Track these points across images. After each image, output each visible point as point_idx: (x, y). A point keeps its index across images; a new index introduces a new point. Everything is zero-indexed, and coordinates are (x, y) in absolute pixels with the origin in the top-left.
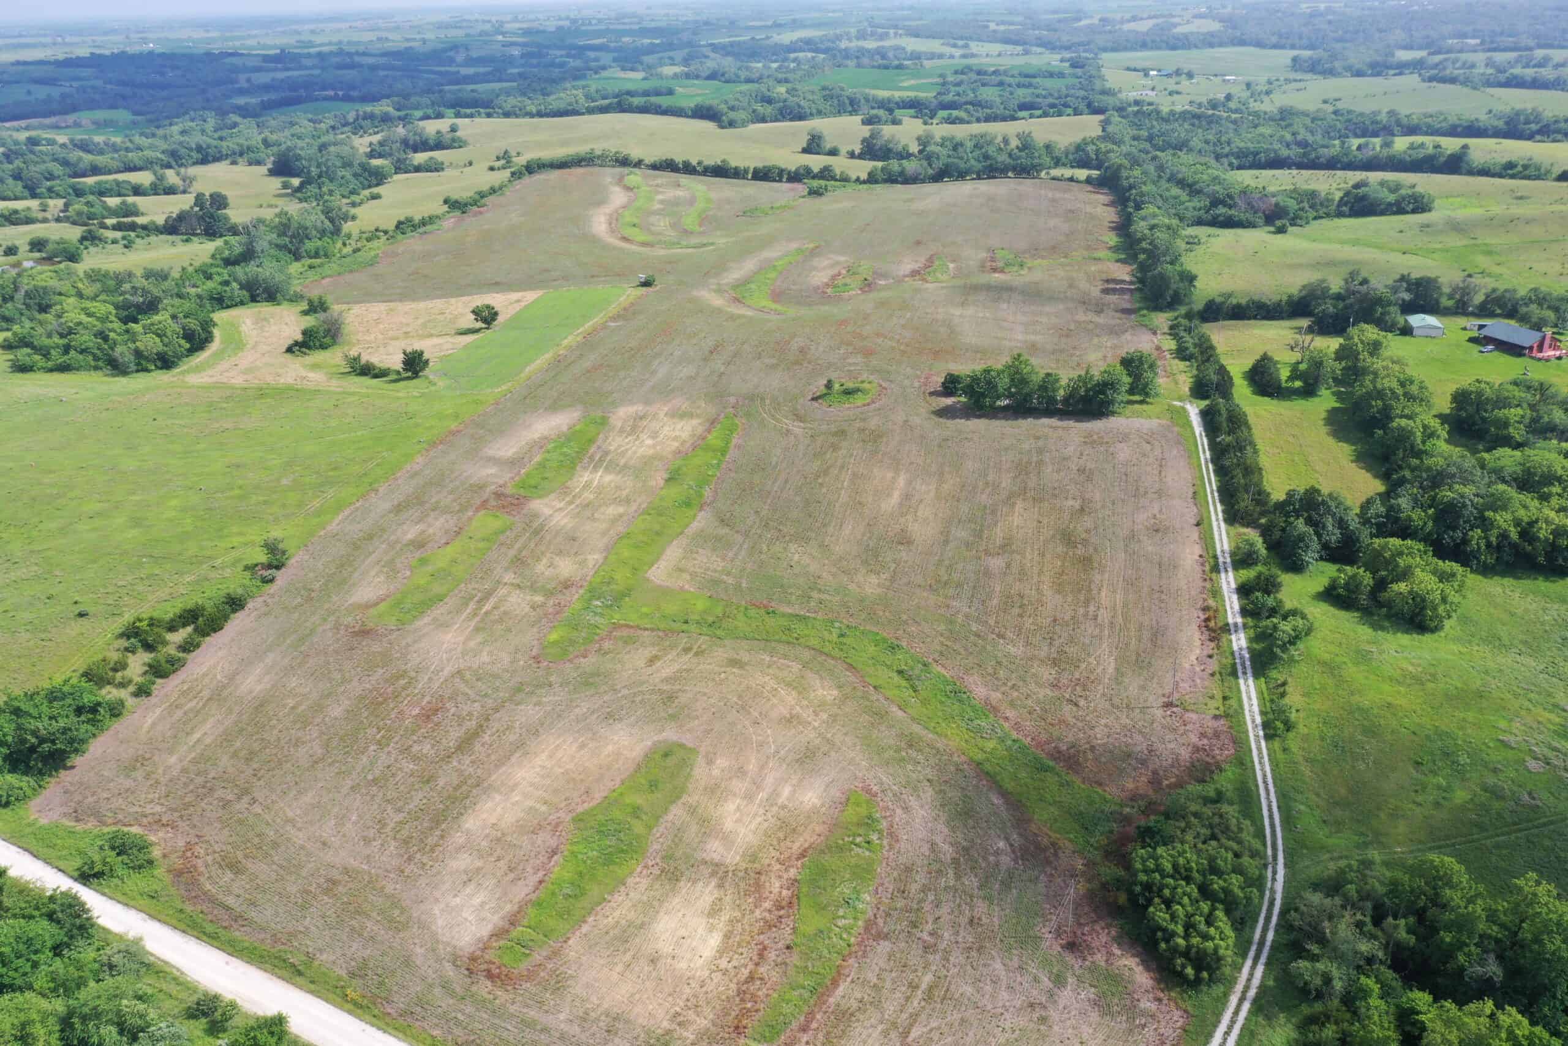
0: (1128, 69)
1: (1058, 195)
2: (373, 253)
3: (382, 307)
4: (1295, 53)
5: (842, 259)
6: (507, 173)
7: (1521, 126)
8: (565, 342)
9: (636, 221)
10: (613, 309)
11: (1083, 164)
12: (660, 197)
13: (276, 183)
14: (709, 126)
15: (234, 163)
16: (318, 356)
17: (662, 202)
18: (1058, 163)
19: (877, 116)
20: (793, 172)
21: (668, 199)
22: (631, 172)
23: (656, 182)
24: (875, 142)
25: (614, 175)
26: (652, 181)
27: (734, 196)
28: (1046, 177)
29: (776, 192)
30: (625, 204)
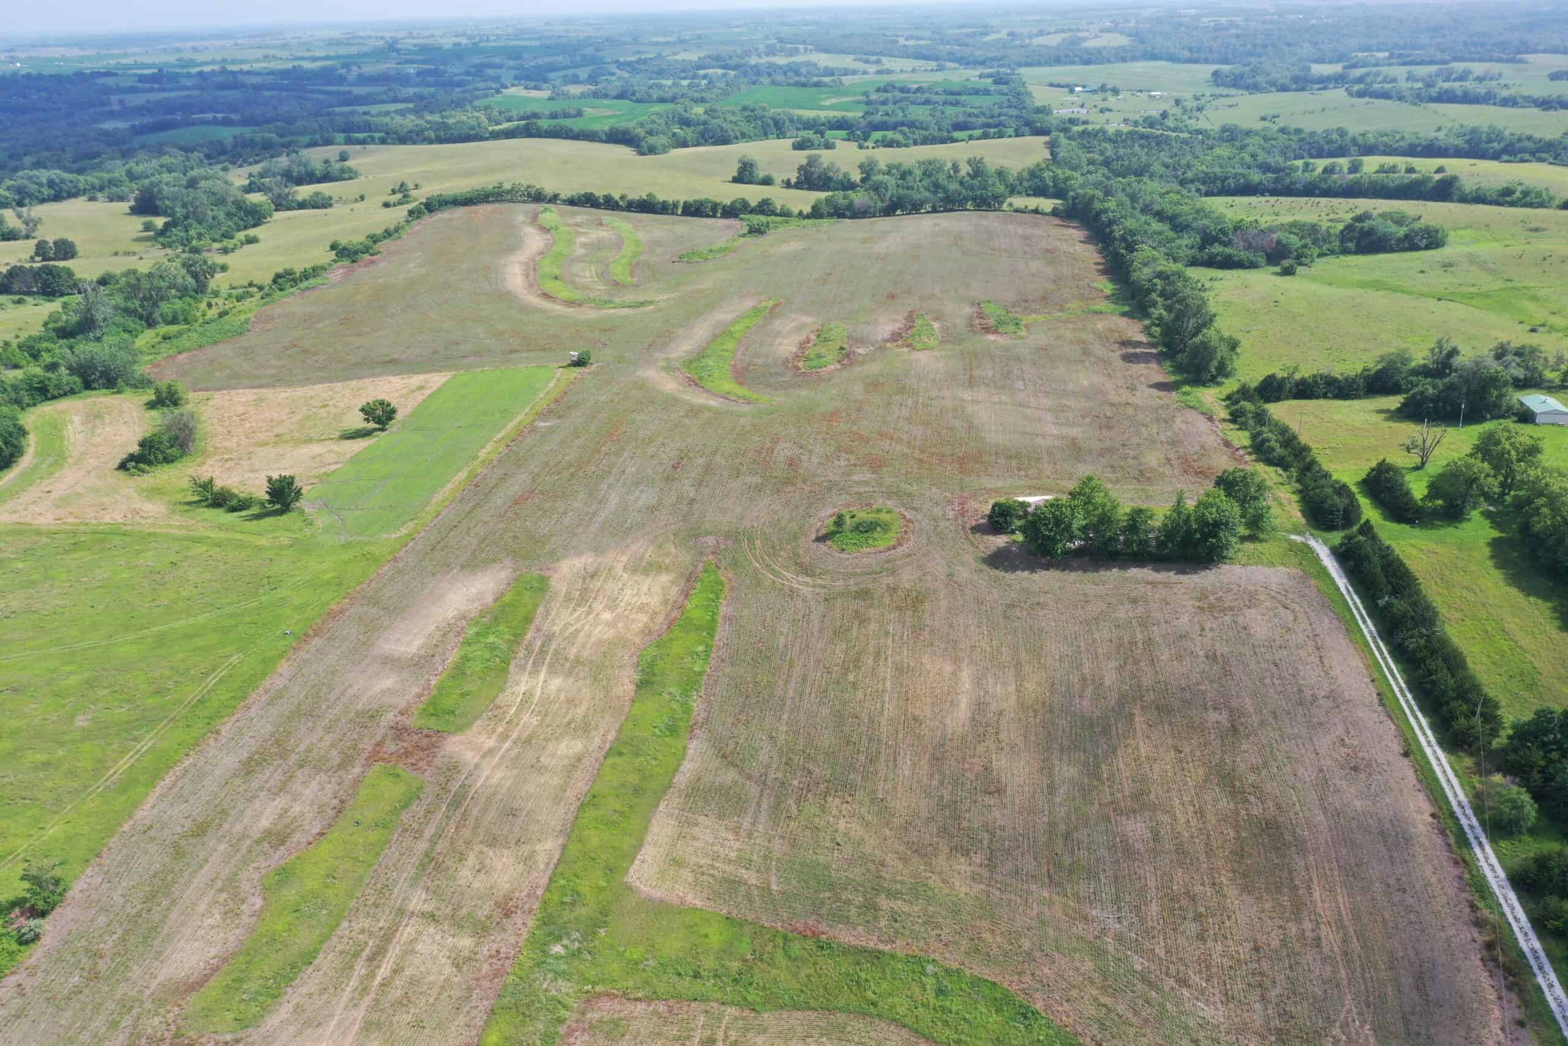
0: (1052, 85)
1: (1029, 231)
2: (243, 317)
3: (246, 396)
4: (1216, 67)
5: (808, 320)
6: (402, 212)
7: (1484, 146)
8: (482, 454)
9: (557, 271)
10: (542, 401)
11: (1040, 191)
12: (583, 239)
13: (137, 223)
14: (625, 152)
15: (92, 199)
16: (161, 475)
17: (584, 245)
18: (1013, 191)
19: (809, 140)
20: (728, 206)
21: (591, 242)
22: (545, 209)
23: (576, 220)
24: (814, 169)
25: (527, 212)
26: (570, 219)
27: (665, 237)
28: (1008, 209)
29: (711, 229)
30: (542, 250)
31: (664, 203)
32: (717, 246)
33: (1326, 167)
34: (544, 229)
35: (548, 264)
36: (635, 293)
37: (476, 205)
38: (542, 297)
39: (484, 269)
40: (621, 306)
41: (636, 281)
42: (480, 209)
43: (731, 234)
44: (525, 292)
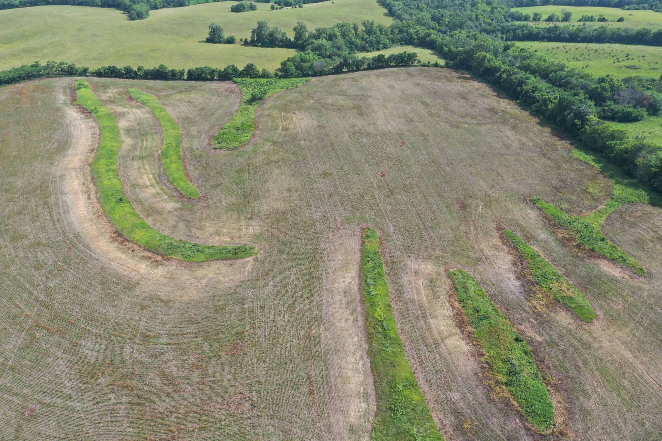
11: (409, 41)
14: (119, 15)
19: (242, 5)
20: (223, 72)
21: (132, 126)
22: (80, 84)
23: (108, 95)
24: (263, 32)
25: (64, 88)
26: (103, 94)
27: (190, 111)
28: (418, 65)
29: (219, 96)
30: (92, 145)
31: (173, 71)
32: (238, 120)
33: (549, 17)
34: (86, 112)
35: (104, 170)
36: (209, 215)
37: (19, 83)
38: (117, 241)
39: (41, 187)
40: (214, 258)
41: (198, 187)
42: (23, 88)
43: (238, 100)
44: (95, 232)
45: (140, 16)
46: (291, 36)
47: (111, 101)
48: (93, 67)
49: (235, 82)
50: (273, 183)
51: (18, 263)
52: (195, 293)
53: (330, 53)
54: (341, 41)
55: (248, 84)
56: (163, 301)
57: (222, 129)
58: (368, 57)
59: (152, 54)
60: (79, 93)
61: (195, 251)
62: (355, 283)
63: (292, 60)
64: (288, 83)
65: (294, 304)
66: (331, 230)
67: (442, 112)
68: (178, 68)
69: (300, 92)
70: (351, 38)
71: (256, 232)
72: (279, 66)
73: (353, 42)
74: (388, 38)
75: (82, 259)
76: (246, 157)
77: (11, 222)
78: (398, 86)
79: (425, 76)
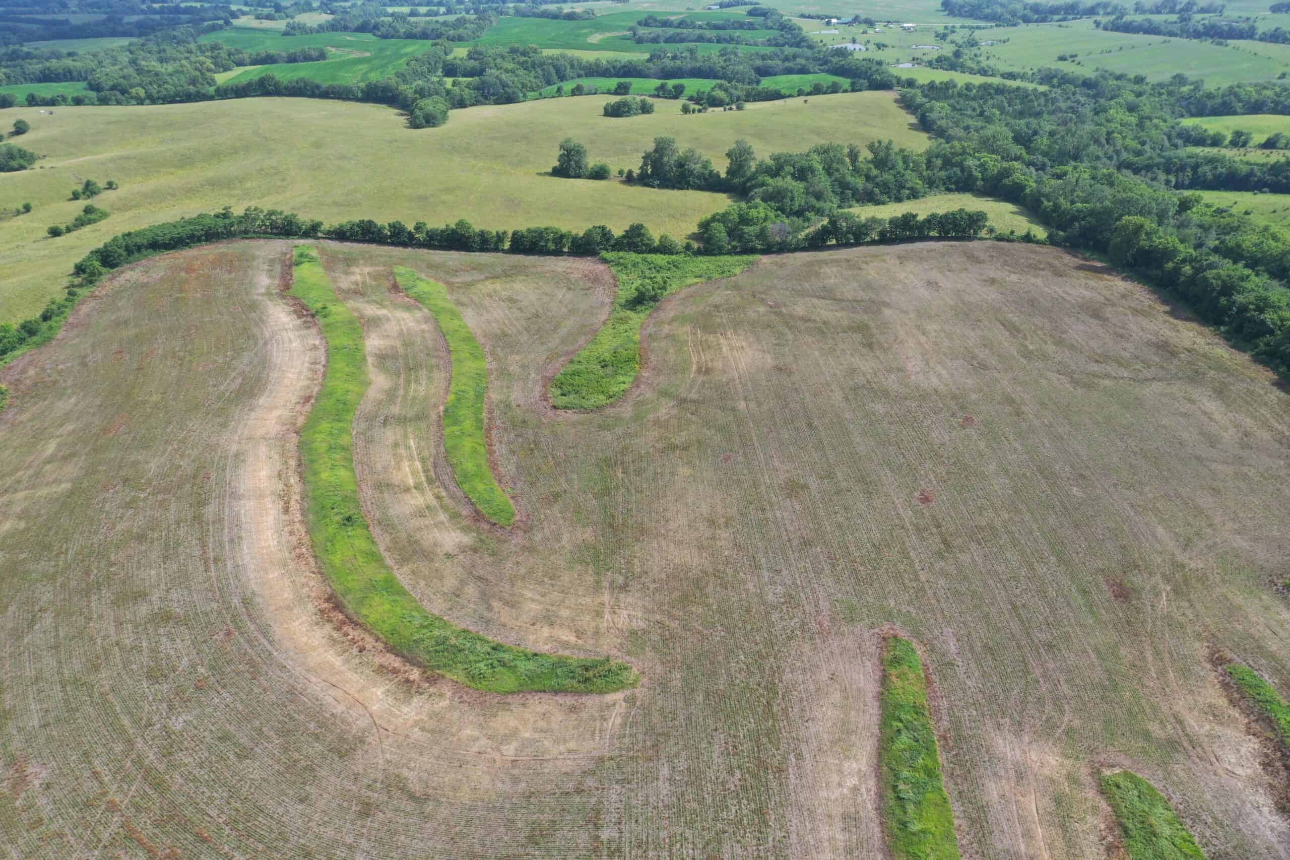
19: (626, 104)
20: (581, 238)
21: (392, 347)
22: (301, 255)
23: (353, 278)
24: (665, 159)
25: (272, 262)
26: (343, 277)
27: (509, 319)
28: (987, 236)
29: (570, 289)
30: (308, 387)
31: (482, 234)
32: (607, 344)
33: (1269, 140)
34: (305, 313)
35: (323, 447)
36: (531, 572)
37: (190, 247)
38: (329, 621)
39: (195, 477)
40: (536, 687)
41: (513, 498)
42: (196, 258)
43: (607, 300)
44: (288, 595)
45: (430, 121)
46: (721, 167)
47: (357, 292)
48: (332, 220)
49: (605, 261)
50: (676, 501)
51: (118, 660)
52: (486, 782)
53: (800, 206)
54: (823, 182)
55: (629, 266)
56: (412, 797)
57: (572, 362)
58: (879, 216)
59: (445, 197)
60: (297, 272)
61: (496, 663)
62: (868, 790)
63: (723, 218)
64: (711, 267)
65: (720, 843)
66: (807, 635)
67: (1050, 348)
68: (493, 228)
69: (737, 287)
70: (843, 177)
71: (634, 624)
72: (694, 229)
73: (848, 183)
74: (921, 177)
75: (251, 663)
76: (619, 431)
77: (121, 556)
78: (947, 283)
79: (1005, 263)
